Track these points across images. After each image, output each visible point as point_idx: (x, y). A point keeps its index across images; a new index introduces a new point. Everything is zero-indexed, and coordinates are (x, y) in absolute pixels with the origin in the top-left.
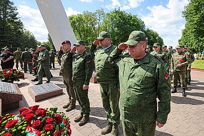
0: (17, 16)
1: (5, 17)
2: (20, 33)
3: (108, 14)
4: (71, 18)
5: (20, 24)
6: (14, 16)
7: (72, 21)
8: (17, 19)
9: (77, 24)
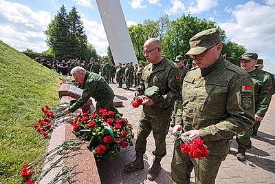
0: (83, 30)
1: (75, 31)
2: (85, 47)
3: (174, 22)
4: (130, 30)
5: (85, 37)
6: (81, 31)
7: (131, 33)
8: (82, 32)
9: (137, 36)
